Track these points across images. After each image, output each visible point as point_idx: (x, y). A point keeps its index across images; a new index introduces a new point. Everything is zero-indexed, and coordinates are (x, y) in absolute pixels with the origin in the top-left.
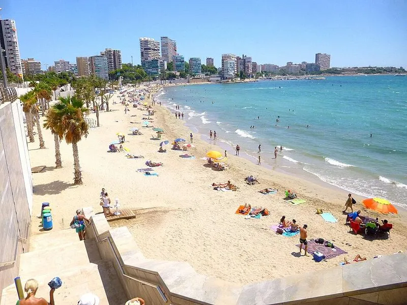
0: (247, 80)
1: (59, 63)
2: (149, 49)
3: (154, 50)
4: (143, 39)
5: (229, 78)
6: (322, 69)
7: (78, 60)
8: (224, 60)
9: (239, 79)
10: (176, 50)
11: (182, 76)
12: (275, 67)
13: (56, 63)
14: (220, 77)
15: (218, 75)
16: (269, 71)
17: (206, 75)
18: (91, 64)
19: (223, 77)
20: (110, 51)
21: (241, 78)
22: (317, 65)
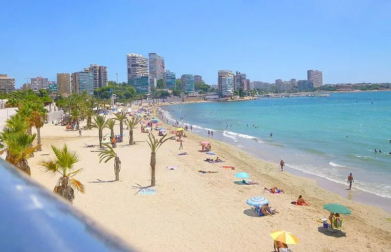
0: (246, 98)
1: (36, 80)
2: (137, 65)
3: (142, 66)
4: (130, 55)
5: (228, 96)
6: (315, 86)
7: (59, 76)
8: (221, 76)
9: (238, 97)
10: (164, 67)
11: (175, 94)
12: (266, 85)
13: (33, 80)
14: (218, 94)
15: (215, 93)
16: (261, 89)
17: (200, 93)
18: (74, 81)
19: (221, 95)
20: (95, 67)
21: (241, 96)
22: (310, 82)
